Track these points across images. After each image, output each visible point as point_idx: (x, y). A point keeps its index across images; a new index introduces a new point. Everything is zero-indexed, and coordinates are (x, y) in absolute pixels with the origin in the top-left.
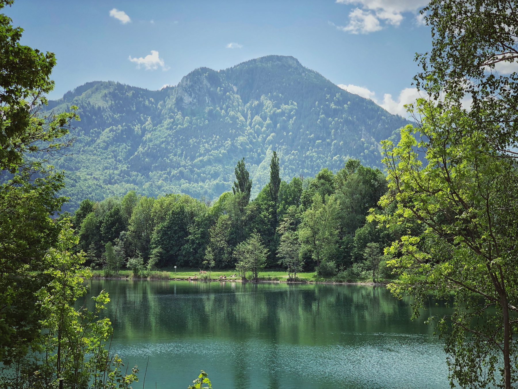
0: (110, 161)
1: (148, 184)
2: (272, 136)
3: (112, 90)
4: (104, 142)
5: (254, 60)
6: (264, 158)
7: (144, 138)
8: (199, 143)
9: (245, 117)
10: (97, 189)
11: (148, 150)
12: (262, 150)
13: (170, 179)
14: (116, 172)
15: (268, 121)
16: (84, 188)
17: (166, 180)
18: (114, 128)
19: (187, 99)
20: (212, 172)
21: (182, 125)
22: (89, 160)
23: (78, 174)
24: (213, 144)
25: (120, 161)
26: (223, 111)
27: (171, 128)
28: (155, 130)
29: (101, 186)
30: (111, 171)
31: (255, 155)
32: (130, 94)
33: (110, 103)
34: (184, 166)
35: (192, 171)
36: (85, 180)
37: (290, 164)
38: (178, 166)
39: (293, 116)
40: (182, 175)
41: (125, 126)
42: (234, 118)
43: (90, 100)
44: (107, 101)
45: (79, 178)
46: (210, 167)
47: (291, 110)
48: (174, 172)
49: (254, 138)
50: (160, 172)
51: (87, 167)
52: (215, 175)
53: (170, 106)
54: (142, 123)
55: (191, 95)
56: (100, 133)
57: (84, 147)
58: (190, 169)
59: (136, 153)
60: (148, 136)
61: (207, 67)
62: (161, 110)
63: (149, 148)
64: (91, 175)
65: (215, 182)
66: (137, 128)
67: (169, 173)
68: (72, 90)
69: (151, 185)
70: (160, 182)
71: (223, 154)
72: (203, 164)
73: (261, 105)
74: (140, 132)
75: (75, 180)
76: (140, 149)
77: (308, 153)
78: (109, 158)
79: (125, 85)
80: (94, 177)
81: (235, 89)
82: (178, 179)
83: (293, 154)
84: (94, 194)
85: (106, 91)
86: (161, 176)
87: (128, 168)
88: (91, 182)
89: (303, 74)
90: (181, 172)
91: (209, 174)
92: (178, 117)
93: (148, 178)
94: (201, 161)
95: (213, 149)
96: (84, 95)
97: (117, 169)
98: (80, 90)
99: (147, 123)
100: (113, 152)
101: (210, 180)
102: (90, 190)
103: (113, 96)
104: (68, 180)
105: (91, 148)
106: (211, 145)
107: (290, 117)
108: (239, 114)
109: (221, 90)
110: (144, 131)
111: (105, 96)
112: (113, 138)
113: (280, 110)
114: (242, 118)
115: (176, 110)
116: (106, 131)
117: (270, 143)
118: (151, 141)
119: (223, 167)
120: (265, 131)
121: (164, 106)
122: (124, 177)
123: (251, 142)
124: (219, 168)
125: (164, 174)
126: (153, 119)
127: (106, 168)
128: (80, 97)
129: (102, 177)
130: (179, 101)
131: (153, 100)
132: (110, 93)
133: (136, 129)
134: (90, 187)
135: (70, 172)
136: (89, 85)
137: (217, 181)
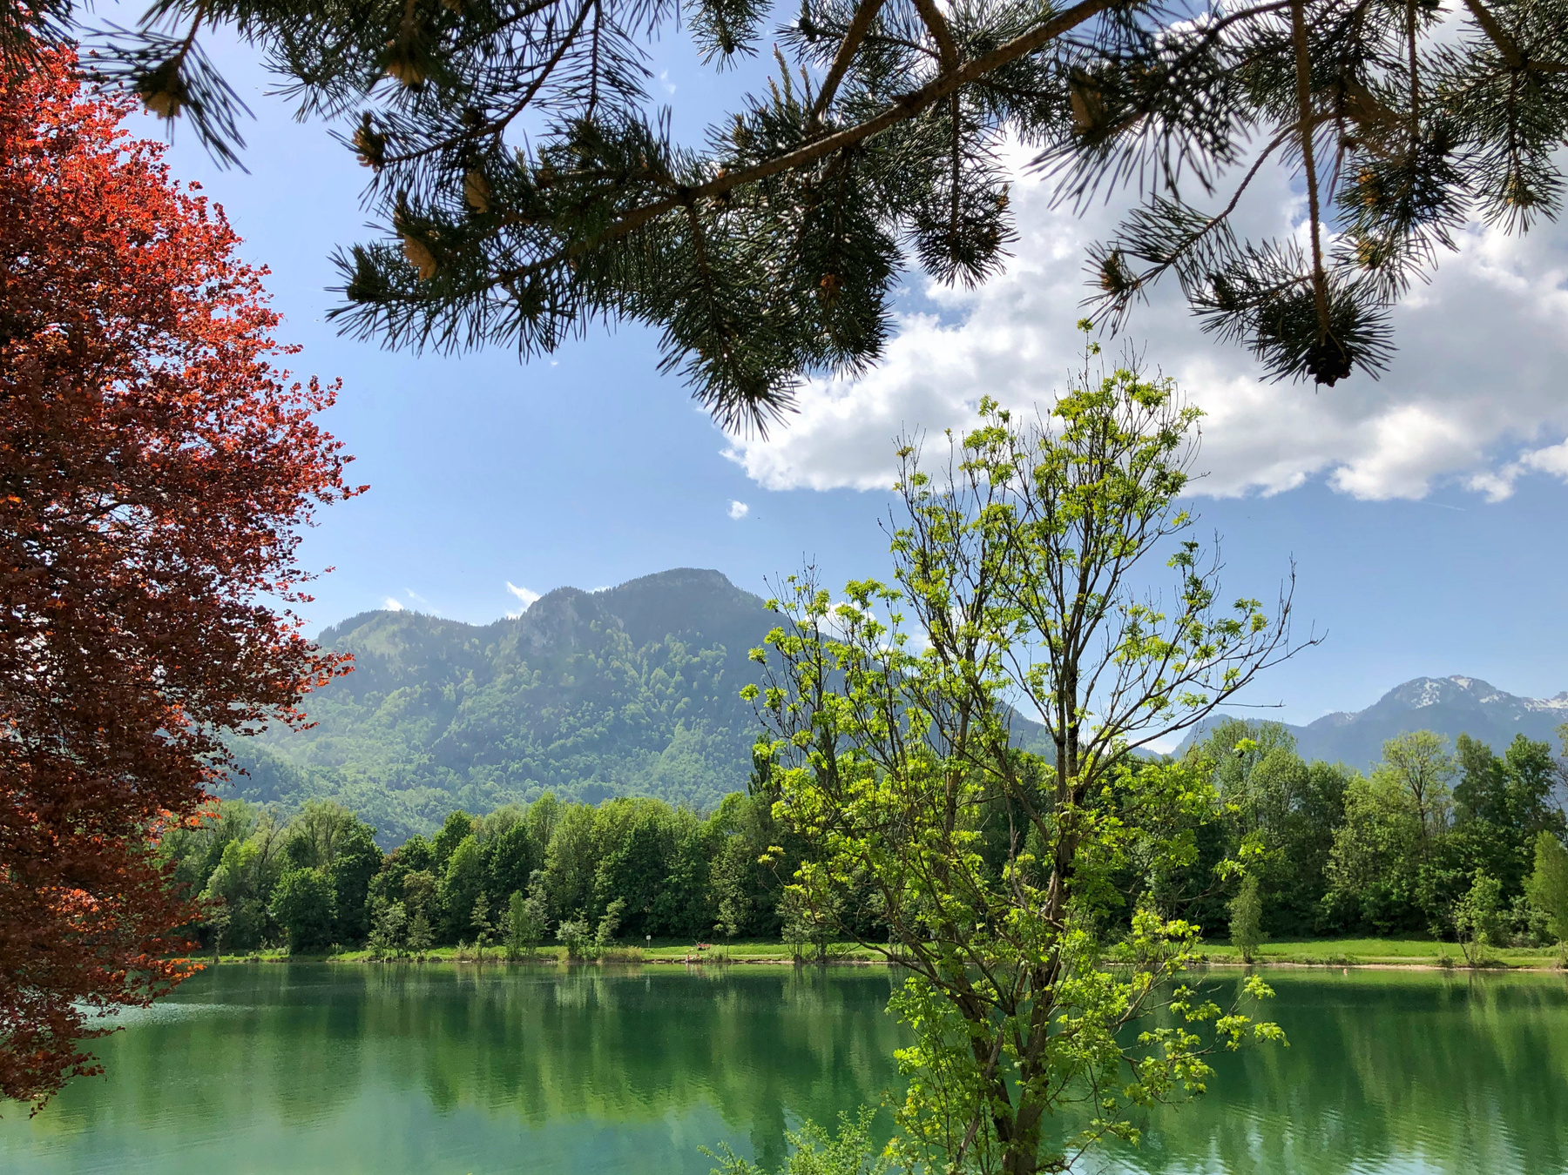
0: (398, 748)
1: (467, 788)
2: (686, 704)
3: (404, 626)
4: (389, 714)
5: (654, 576)
6: (670, 741)
7: (461, 708)
8: (558, 716)
9: (638, 669)
10: (375, 798)
11: (467, 727)
12: (667, 727)
13: (507, 779)
14: (408, 767)
15: (678, 677)
16: (354, 797)
17: (498, 780)
18: (408, 690)
19: (538, 641)
20: (581, 765)
21: (528, 683)
22: (360, 747)
23: (342, 771)
24: (583, 717)
25: (416, 748)
26: (600, 660)
27: (509, 691)
28: (480, 693)
29: (383, 793)
30: (401, 766)
31: (656, 736)
32: (437, 631)
33: (401, 647)
34: (532, 756)
35: (546, 765)
36: (355, 782)
37: (716, 750)
38: (522, 755)
39: (720, 668)
40: (527, 772)
41: (427, 686)
42: (619, 672)
43: (365, 641)
44: (396, 645)
45: (345, 779)
46: (577, 757)
47: (717, 659)
48: (514, 766)
49: (655, 706)
50: (489, 767)
51: (358, 760)
52: (587, 772)
53: (507, 651)
54: (457, 681)
55: (544, 633)
56: (382, 699)
57: (352, 724)
58: (541, 760)
59: (445, 734)
60: (468, 703)
61: (574, 586)
62: (492, 658)
63: (469, 725)
64: (364, 773)
65: (586, 784)
66: (448, 690)
67: (505, 769)
68: (335, 626)
69: (474, 789)
70: (489, 784)
71: (601, 734)
72: (565, 752)
73: (664, 652)
74: (453, 697)
75: (337, 782)
76: (454, 726)
77: (745, 732)
78: (397, 743)
79: (428, 616)
80: (370, 778)
81: (621, 623)
82: (521, 778)
83: (721, 733)
84: (370, 807)
85: (395, 627)
86: (490, 775)
87: (430, 759)
88: (365, 786)
89: (735, 600)
90: (526, 767)
91: (575, 769)
92: (521, 670)
93: (467, 778)
94: (562, 746)
95: (585, 726)
96: (355, 633)
97: (410, 762)
98: (348, 626)
99: (468, 680)
100: (405, 732)
101: (577, 779)
102: (364, 799)
103: (408, 635)
104: (326, 783)
105: (364, 726)
106: (579, 719)
107: (714, 670)
108: (628, 665)
109: (596, 626)
110: (460, 696)
111: (394, 635)
112: (406, 708)
113: (696, 659)
114: (633, 672)
115: (518, 660)
116: (392, 695)
117: (680, 714)
118: (472, 711)
119: (600, 758)
120: (671, 695)
121: (496, 652)
122: (423, 777)
123: (649, 713)
124: (593, 758)
125: (497, 769)
126: (476, 675)
127: (391, 761)
128: (349, 638)
129: (384, 779)
130: (524, 643)
131: (477, 642)
132: (402, 631)
133: (446, 691)
134: (363, 795)
135: (328, 768)
136: (363, 618)
137: (589, 781)
